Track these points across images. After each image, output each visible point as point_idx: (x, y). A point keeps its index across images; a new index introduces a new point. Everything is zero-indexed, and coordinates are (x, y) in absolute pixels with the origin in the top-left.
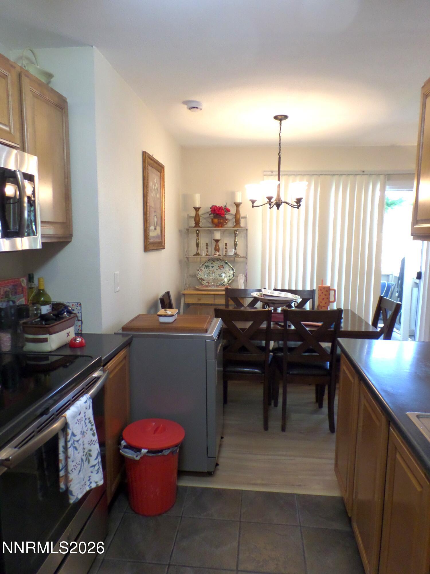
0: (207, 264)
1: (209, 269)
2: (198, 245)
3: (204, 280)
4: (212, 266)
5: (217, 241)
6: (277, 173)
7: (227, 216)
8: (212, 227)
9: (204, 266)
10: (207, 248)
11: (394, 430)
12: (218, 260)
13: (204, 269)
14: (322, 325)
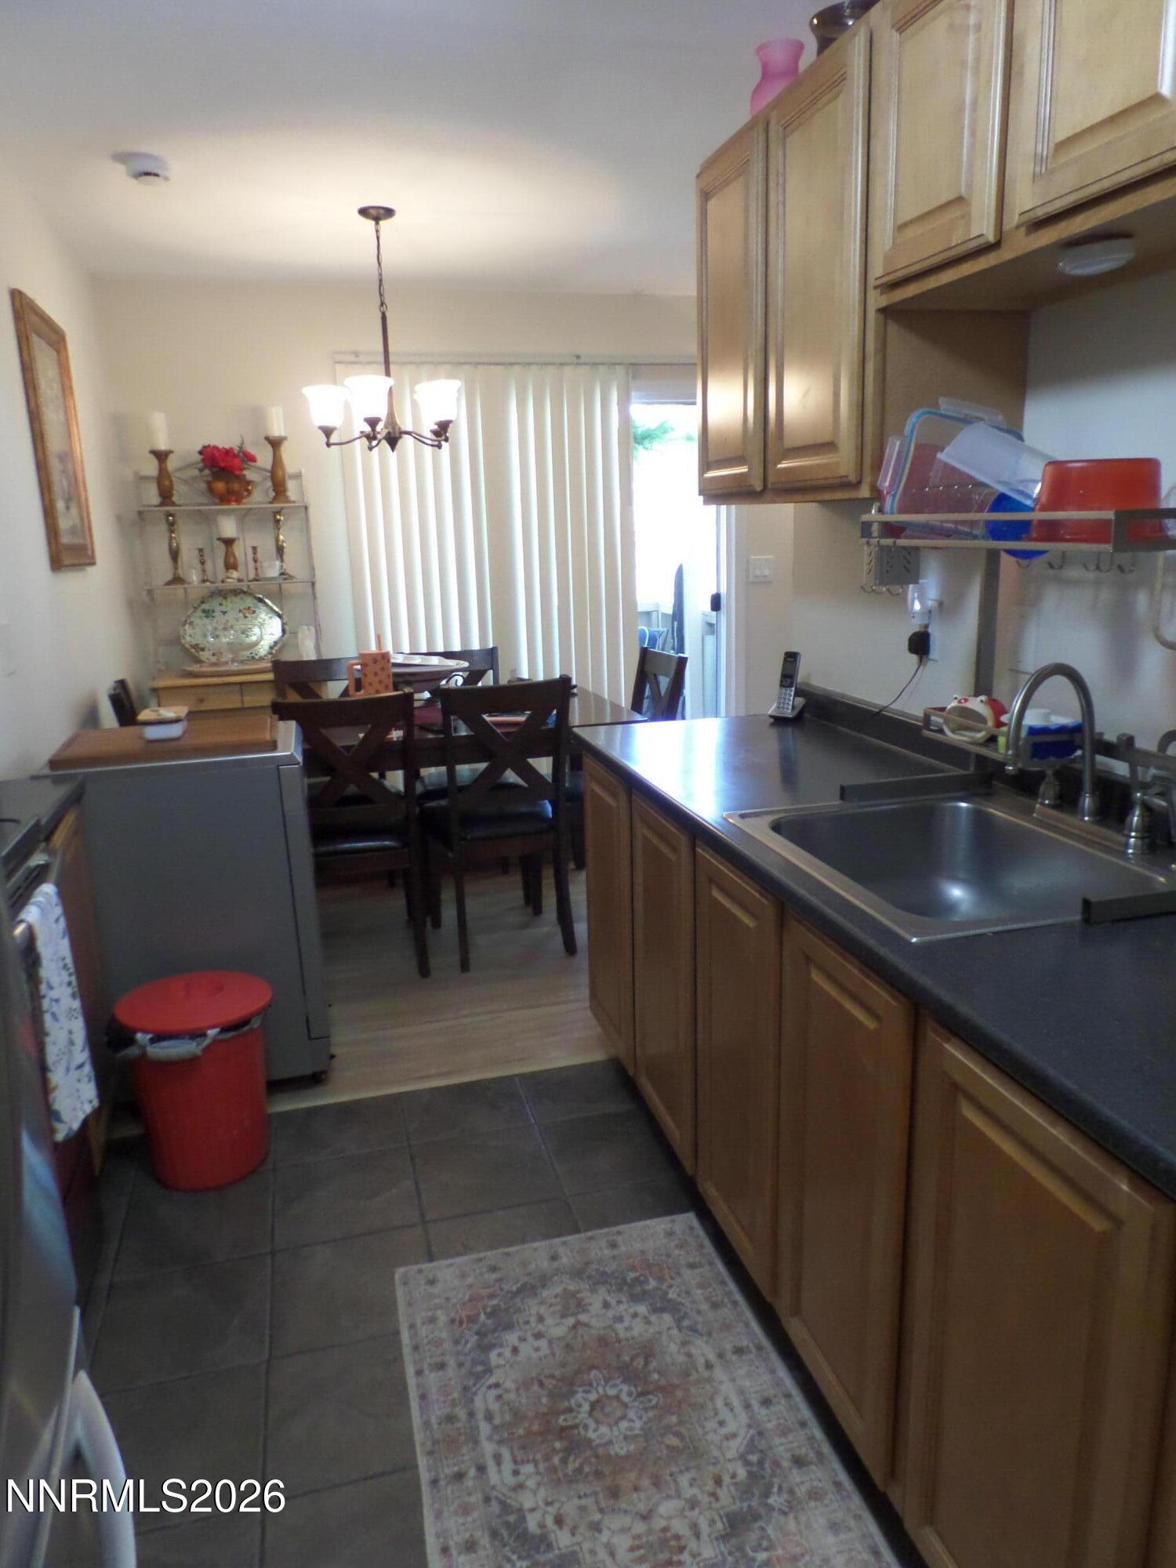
0: (206, 606)
1: (215, 620)
2: (175, 554)
3: (203, 650)
4: (222, 612)
5: (229, 542)
6: (381, 358)
7: (249, 475)
8: (206, 505)
9: (199, 613)
10: (203, 563)
12: (236, 592)
13: (199, 620)
14: (528, 721)
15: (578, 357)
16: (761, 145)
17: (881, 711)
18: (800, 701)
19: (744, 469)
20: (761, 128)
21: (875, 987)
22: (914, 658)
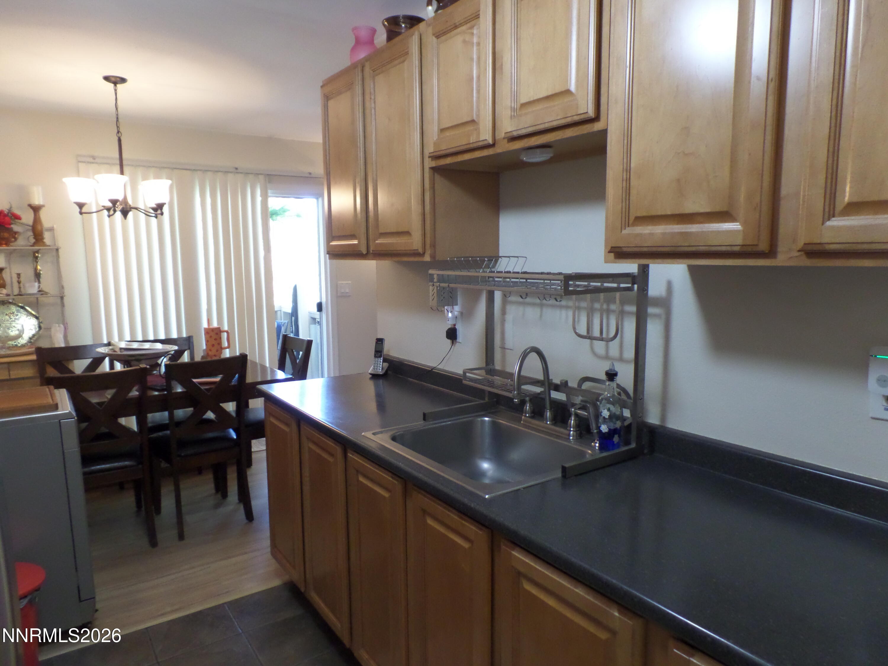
6: (118, 162)
7: (16, 228)
11: (353, 455)
12: (4, 302)
14: (221, 381)
15: (237, 169)
16: (360, 77)
17: (432, 369)
18: (386, 365)
19: (355, 242)
20: (360, 69)
21: (467, 524)
22: (449, 341)
